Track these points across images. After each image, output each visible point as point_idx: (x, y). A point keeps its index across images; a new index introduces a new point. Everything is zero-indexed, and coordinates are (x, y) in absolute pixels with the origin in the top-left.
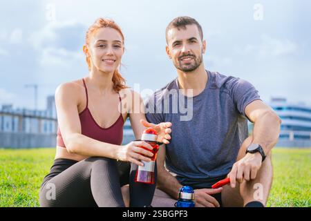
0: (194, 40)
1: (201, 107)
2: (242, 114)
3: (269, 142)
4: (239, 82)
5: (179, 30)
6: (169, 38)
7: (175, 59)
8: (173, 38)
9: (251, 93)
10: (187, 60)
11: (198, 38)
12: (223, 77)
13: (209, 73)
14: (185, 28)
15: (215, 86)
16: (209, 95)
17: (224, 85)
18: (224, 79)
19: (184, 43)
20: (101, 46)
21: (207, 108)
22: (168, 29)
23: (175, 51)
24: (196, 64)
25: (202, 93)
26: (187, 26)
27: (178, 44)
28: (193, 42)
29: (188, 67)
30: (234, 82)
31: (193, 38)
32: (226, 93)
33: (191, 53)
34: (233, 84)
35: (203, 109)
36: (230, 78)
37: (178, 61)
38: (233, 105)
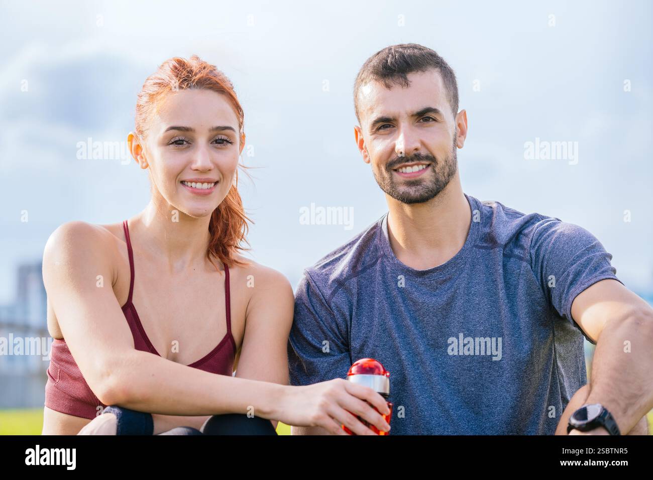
0: (432, 115)
1: (452, 299)
2: (564, 319)
3: (634, 397)
4: (559, 229)
5: (388, 87)
6: (362, 108)
7: (378, 166)
8: (372, 109)
9: (589, 261)
10: (412, 170)
11: (445, 109)
12: (515, 215)
13: (474, 204)
14: (407, 83)
15: (490, 240)
16: (473, 266)
17: (517, 237)
18: (518, 221)
19: (404, 125)
20: (178, 143)
21: (468, 301)
22: (360, 81)
23: (378, 146)
24: (437, 180)
25: (455, 258)
26: (413, 77)
27: (386, 125)
28: (427, 119)
29: (413, 191)
30: (546, 229)
31: (429, 110)
32: (521, 259)
33: (423, 152)
34: (541, 234)
35: (459, 302)
36: (534, 218)
37: (386, 175)
38: (539, 295)
